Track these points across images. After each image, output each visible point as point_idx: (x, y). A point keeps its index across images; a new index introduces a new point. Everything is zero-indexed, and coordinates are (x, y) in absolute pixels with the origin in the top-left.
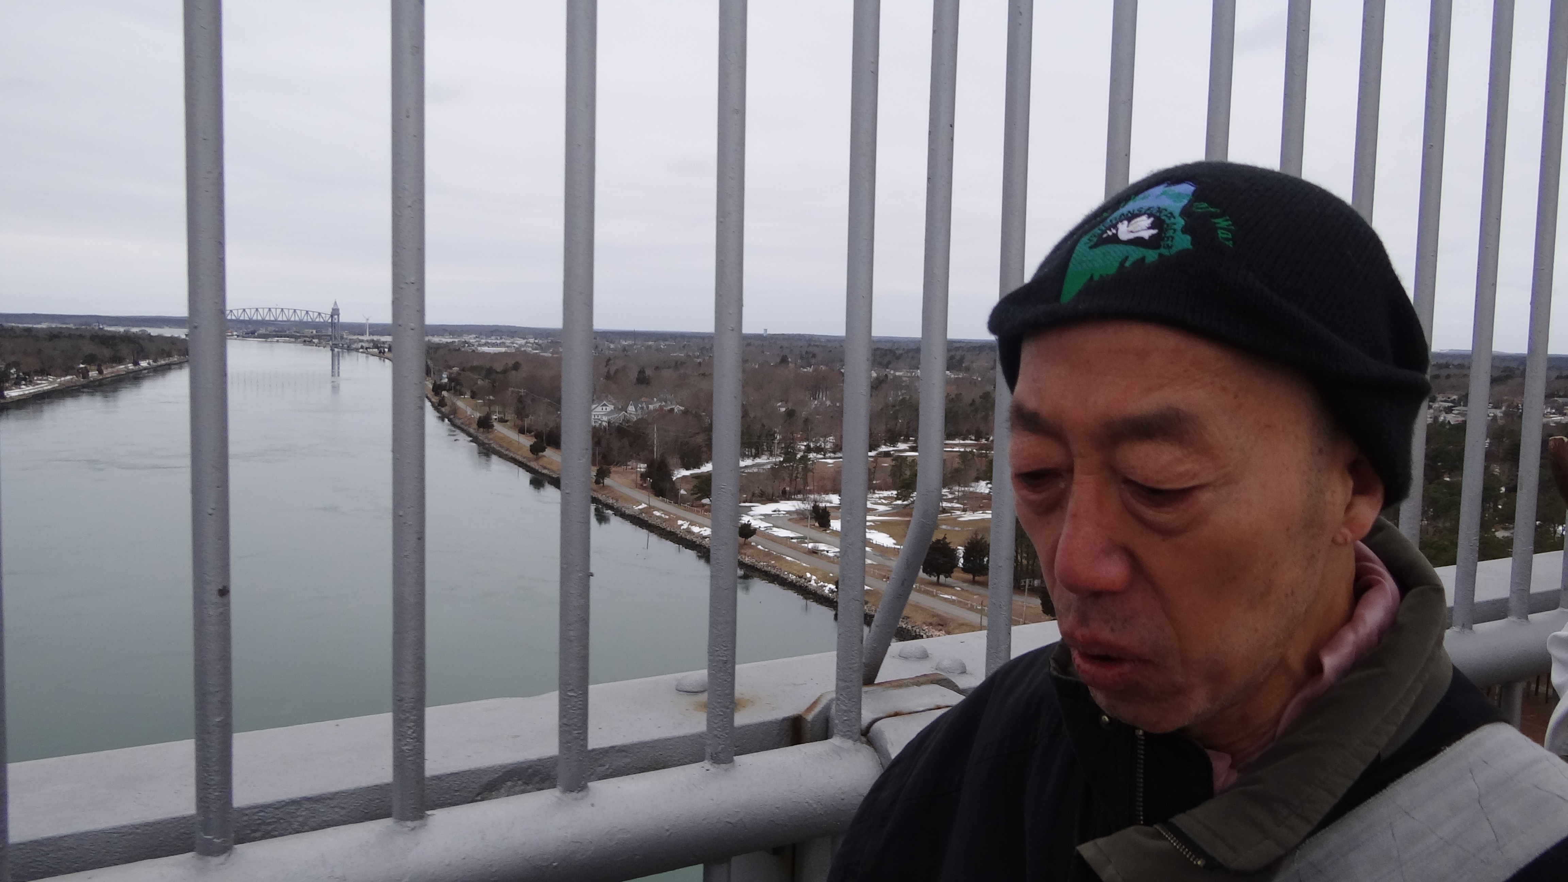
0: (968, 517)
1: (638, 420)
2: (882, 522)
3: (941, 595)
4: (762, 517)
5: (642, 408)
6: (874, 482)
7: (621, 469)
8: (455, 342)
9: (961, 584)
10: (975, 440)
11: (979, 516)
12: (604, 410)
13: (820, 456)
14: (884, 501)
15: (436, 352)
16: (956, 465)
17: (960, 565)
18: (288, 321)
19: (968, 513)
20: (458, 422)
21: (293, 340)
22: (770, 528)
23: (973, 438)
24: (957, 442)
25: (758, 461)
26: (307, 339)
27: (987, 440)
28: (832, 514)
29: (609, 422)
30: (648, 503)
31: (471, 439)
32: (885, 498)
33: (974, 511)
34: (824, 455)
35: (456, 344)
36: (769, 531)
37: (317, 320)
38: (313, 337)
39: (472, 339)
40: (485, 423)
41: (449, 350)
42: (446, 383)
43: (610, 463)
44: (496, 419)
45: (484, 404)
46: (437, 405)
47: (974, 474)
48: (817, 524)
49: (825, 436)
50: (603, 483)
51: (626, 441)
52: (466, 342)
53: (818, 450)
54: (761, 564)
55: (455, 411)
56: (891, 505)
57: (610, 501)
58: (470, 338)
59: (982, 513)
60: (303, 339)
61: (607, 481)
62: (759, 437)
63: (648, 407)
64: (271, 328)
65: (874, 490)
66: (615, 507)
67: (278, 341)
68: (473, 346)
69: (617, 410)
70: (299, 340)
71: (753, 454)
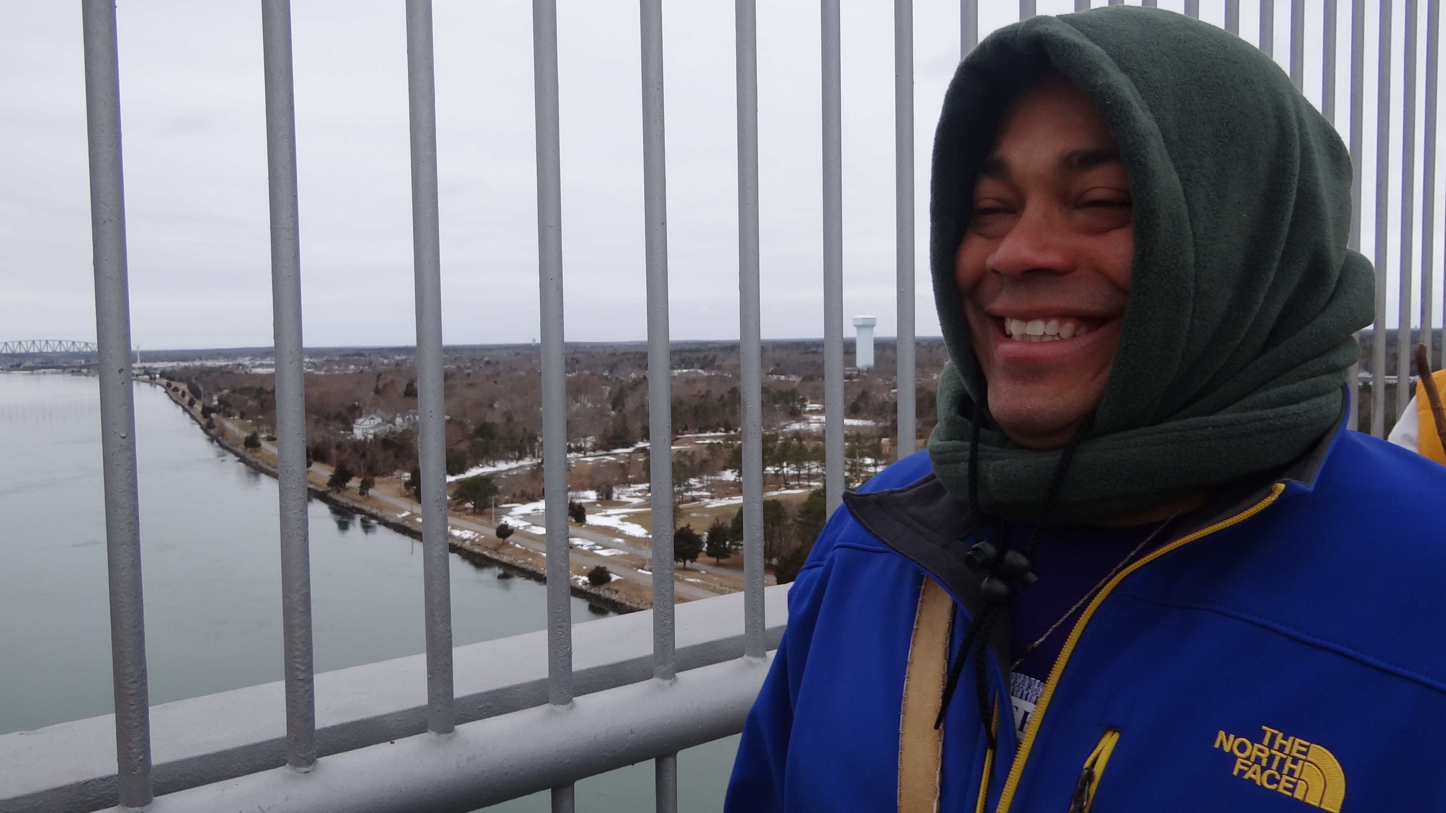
0: (716, 503)
1: (404, 431)
2: (636, 514)
3: (687, 580)
4: (522, 517)
5: (409, 420)
6: (630, 477)
7: (385, 479)
8: (229, 365)
9: (706, 567)
10: (725, 432)
11: (725, 502)
12: (372, 423)
13: (580, 455)
14: (639, 494)
15: (208, 375)
16: (704, 457)
17: (704, 549)
18: (54, 352)
19: (715, 500)
20: (226, 443)
21: (60, 371)
22: (529, 527)
23: (723, 430)
24: (708, 434)
25: (521, 463)
26: (75, 369)
27: (736, 431)
28: (587, 510)
29: (375, 435)
30: (410, 509)
31: (238, 458)
32: (640, 491)
33: (721, 497)
34: (585, 454)
35: (230, 367)
36: (528, 530)
37: (85, 350)
38: (82, 367)
39: (246, 361)
40: (252, 443)
41: (222, 373)
42: (215, 406)
43: (375, 474)
44: (264, 438)
45: (253, 424)
46: (205, 427)
47: (721, 463)
48: (573, 520)
49: (585, 436)
50: (368, 494)
51: (391, 452)
52: (240, 365)
53: (579, 450)
54: (519, 562)
55: (223, 432)
56: (645, 497)
57: (374, 511)
58: (245, 361)
59: (729, 499)
60: (71, 370)
61: (371, 492)
62: (522, 441)
63: (414, 418)
64: (38, 360)
65: (629, 484)
66: (379, 516)
67: (44, 373)
68: (247, 367)
69: (386, 422)
70: (67, 371)
71: (517, 457)
